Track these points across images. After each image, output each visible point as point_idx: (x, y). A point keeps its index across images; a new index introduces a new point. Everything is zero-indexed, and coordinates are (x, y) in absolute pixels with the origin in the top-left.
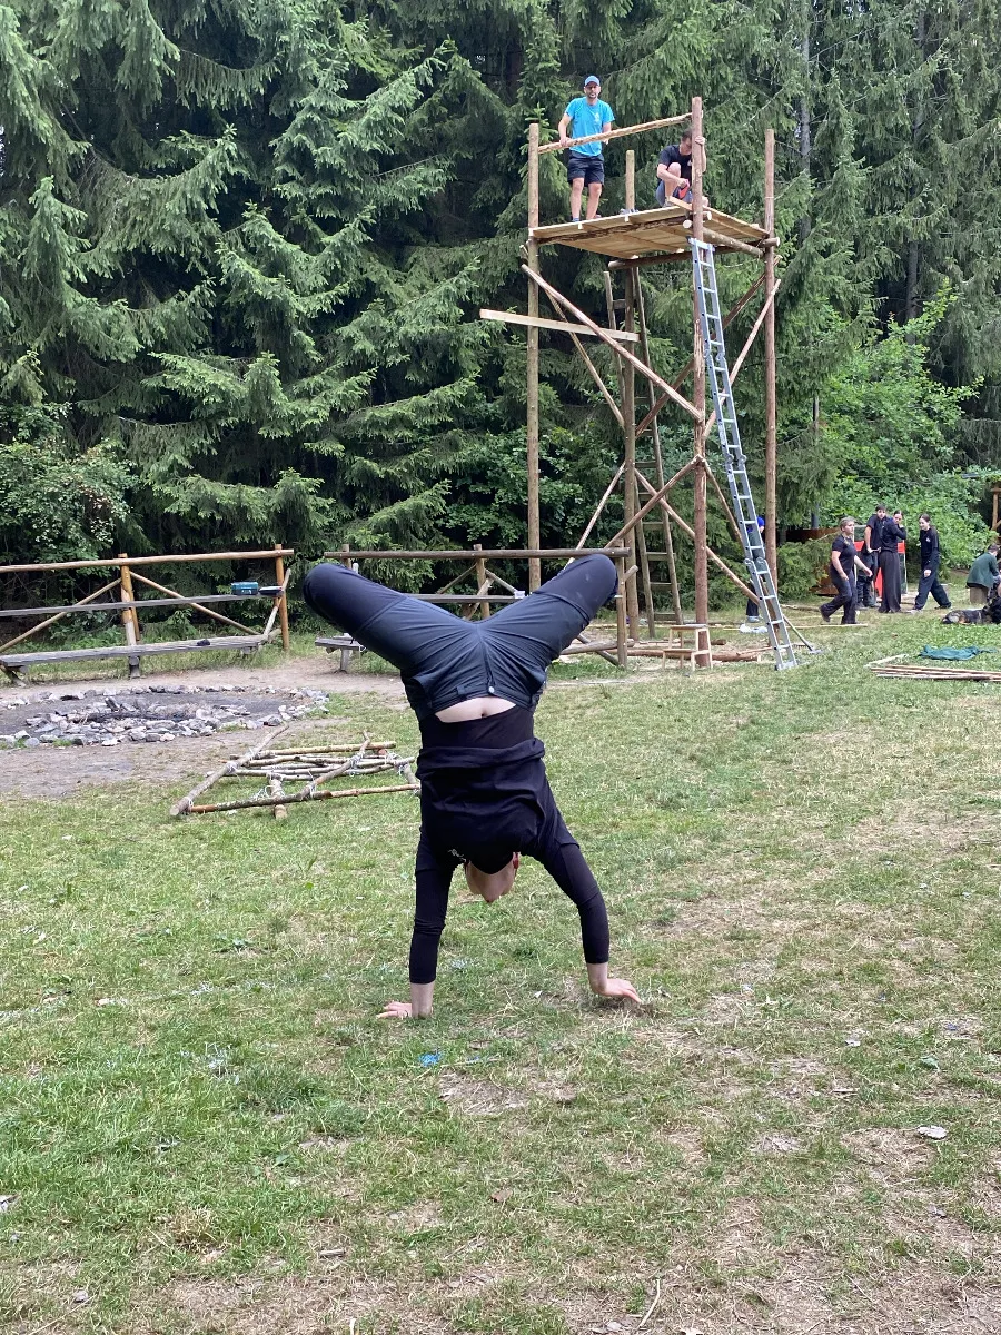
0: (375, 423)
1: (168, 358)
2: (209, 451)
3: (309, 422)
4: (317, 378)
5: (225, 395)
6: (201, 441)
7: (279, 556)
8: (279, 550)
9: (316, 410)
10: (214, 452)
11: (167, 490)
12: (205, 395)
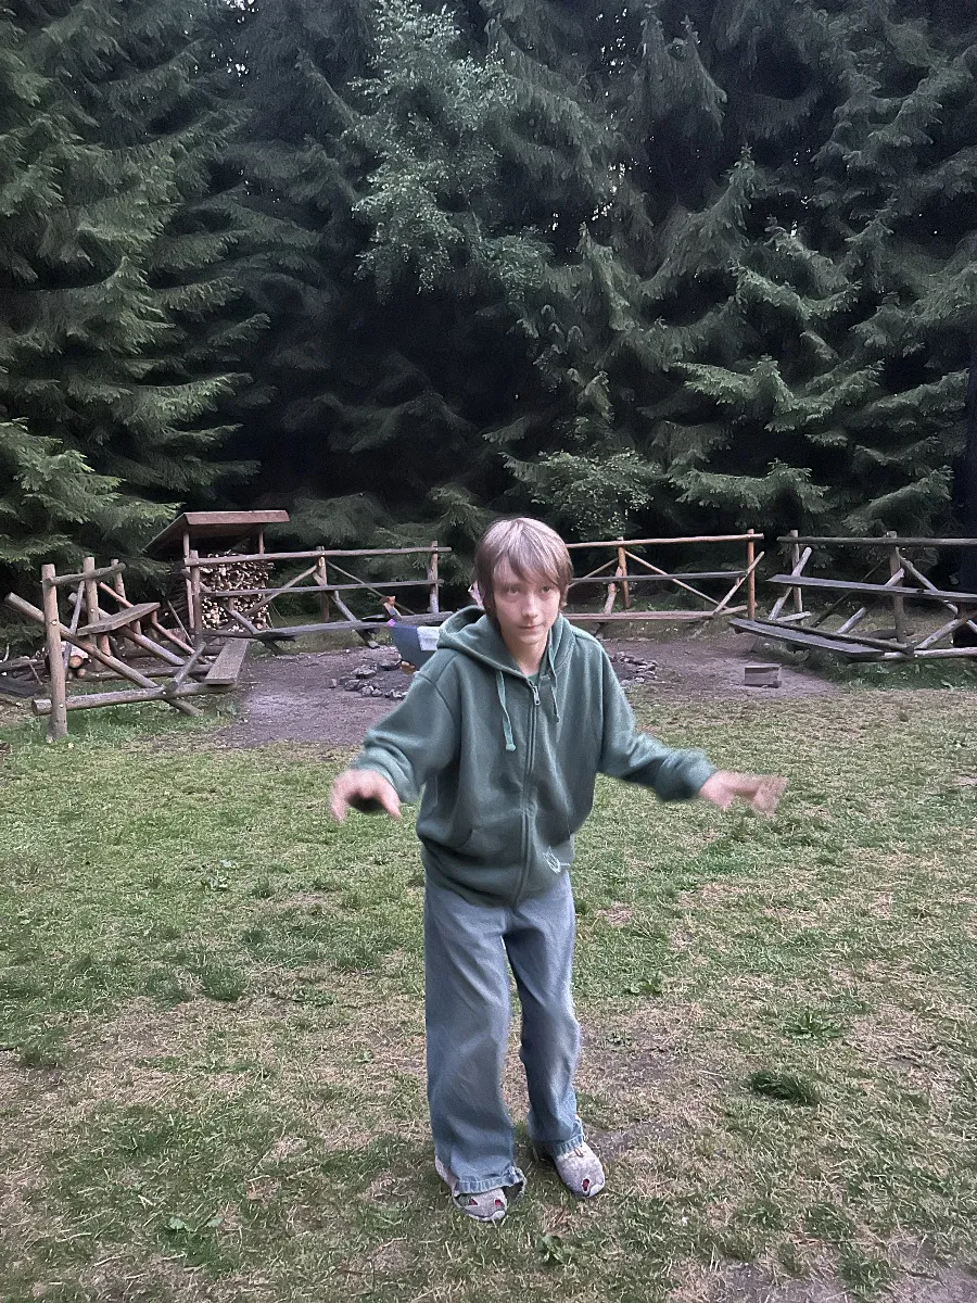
0: (878, 415)
2: (724, 447)
4: (827, 376)
6: (717, 437)
7: (751, 540)
8: (752, 534)
9: (818, 406)
10: (728, 448)
11: (680, 482)
12: (719, 397)
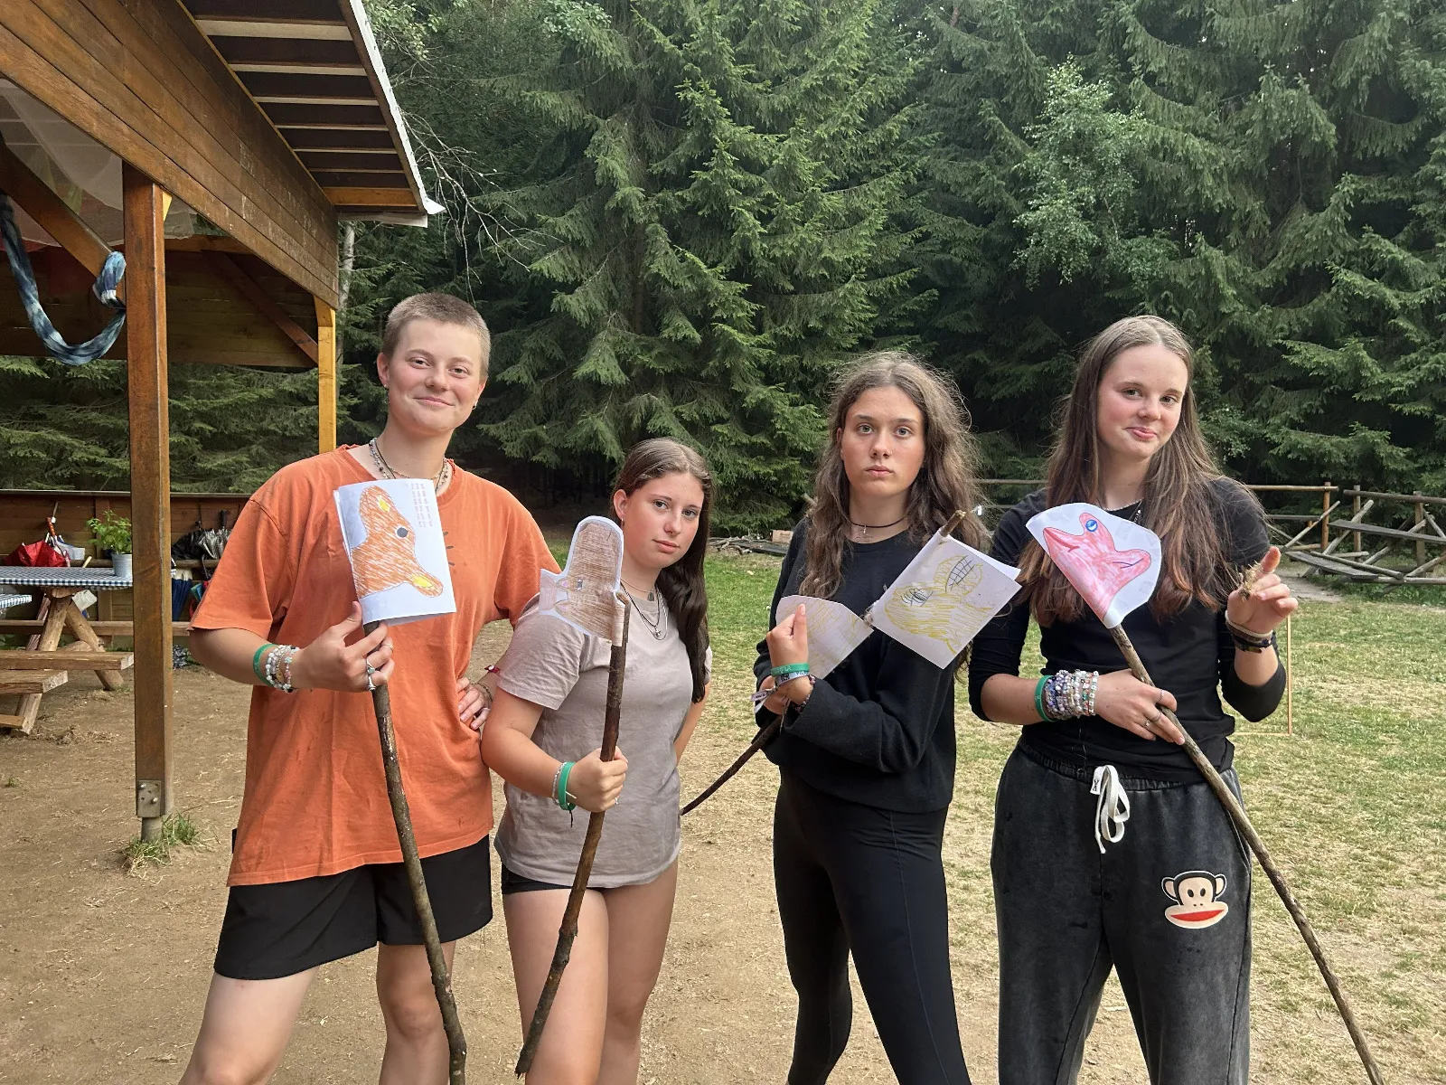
1: (1289, 344)
2: (1317, 410)
3: (1394, 389)
4: (1413, 356)
5: (1330, 369)
6: (1311, 402)
7: (1327, 491)
8: (1328, 486)
9: (1404, 381)
10: (1321, 411)
11: (1274, 437)
12: (1312, 370)
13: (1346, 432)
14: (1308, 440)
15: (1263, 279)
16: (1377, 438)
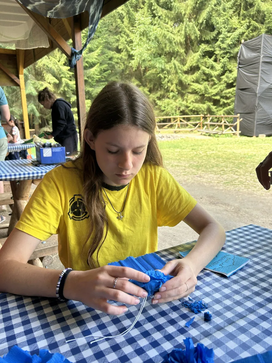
0: (225, 93)
1: (192, 83)
3: (213, 93)
5: (200, 89)
7: (202, 116)
10: (199, 99)
12: (197, 89)
13: (204, 103)
14: (197, 105)
15: (185, 68)
16: (210, 104)
